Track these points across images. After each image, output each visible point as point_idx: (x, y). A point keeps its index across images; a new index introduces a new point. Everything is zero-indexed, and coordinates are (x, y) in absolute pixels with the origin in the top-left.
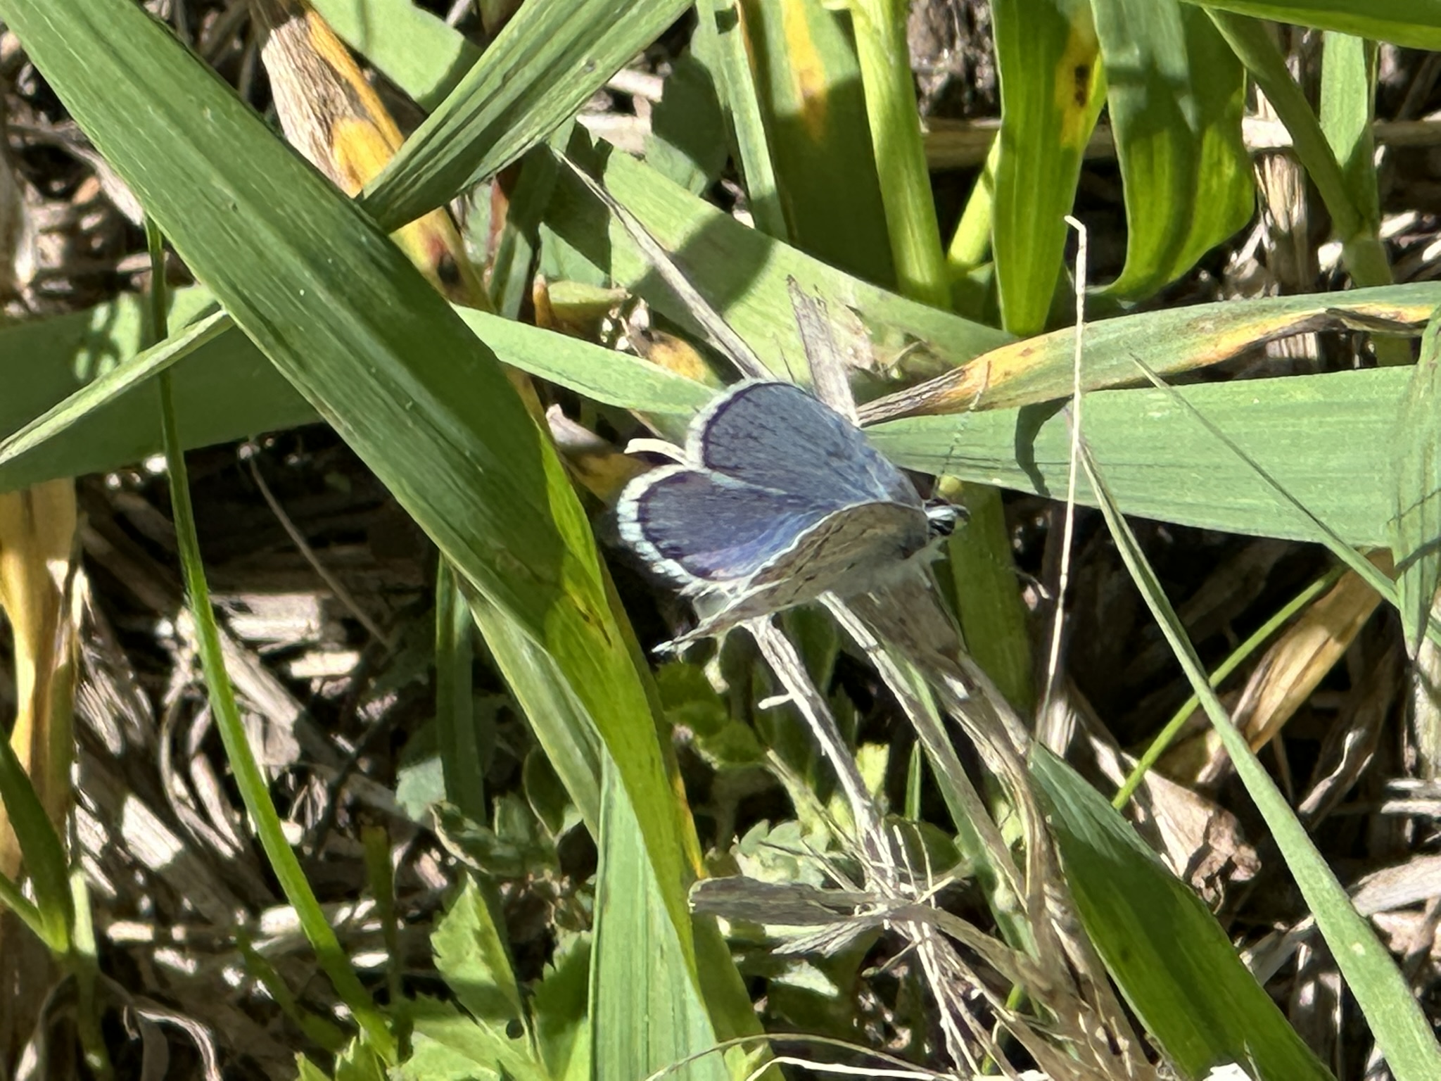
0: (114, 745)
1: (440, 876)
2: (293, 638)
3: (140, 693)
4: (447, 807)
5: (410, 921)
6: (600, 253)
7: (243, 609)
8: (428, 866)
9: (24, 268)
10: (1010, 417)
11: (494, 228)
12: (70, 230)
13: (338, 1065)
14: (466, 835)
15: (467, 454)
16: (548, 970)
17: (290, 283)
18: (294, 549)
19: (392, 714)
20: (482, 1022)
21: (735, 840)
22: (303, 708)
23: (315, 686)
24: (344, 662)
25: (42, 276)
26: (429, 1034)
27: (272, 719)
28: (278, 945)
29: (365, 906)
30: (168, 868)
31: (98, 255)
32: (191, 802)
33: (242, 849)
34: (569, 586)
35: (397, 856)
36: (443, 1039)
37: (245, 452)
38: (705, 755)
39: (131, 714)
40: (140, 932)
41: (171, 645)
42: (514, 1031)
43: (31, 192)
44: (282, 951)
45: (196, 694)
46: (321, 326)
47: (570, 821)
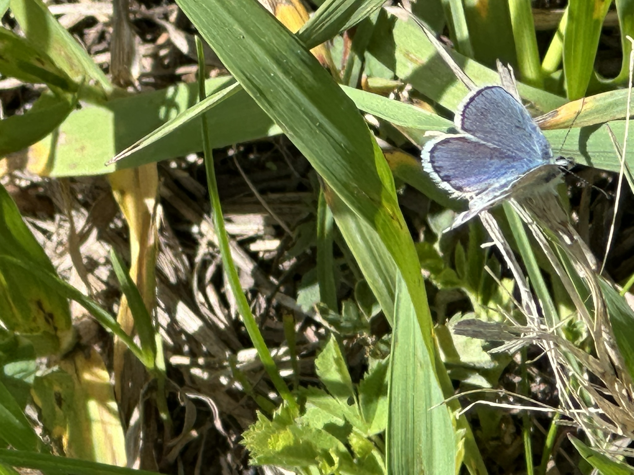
0: (173, 279)
1: (316, 337)
2: (251, 234)
3: (185, 258)
4: (322, 305)
5: (302, 357)
6: (391, 64)
7: (229, 221)
8: (310, 333)
9: (135, 72)
10: (576, 131)
11: (345, 53)
12: (155, 56)
13: (274, 416)
14: (330, 317)
15: (342, 145)
16: (366, 375)
17: (267, 70)
18: (252, 195)
19: (294, 268)
20: (337, 398)
21: (447, 320)
22: (256, 264)
23: (261, 255)
24: (274, 244)
25: (143, 75)
26: (314, 403)
27: (242, 268)
28: (244, 366)
29: (283, 349)
30: (196, 333)
31: (168, 67)
32: (207, 306)
33: (228, 325)
34: (384, 203)
35: (297, 327)
36: (320, 405)
37: (231, 153)
38: (434, 282)
39: (180, 267)
40: (184, 361)
41: (198, 237)
42: (351, 402)
43: (138, 39)
44: (247, 369)
45: (209, 257)
46: (280, 89)
47: (375, 312)
